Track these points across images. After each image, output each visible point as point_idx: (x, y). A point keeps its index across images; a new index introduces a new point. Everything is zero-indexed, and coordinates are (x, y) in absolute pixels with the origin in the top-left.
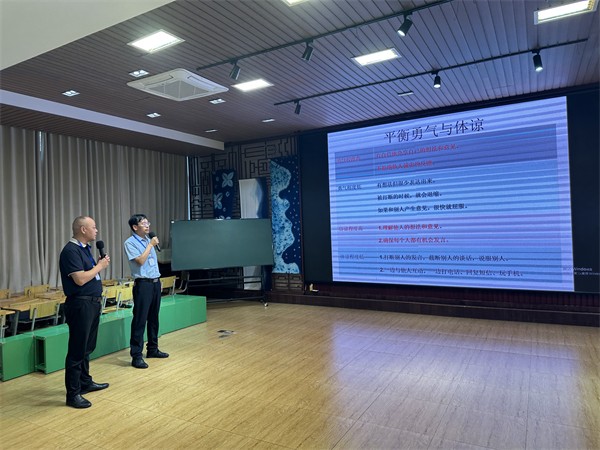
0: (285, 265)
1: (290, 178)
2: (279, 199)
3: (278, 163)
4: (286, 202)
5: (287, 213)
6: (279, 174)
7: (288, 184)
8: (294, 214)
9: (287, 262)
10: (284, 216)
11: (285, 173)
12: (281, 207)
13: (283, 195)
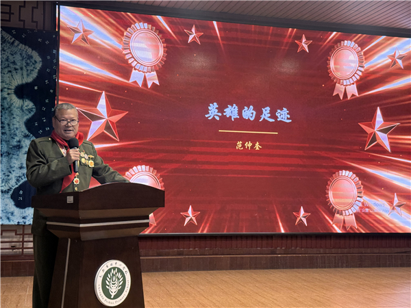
0: (17, 211)
1: (39, 66)
2: (14, 97)
3: (17, 37)
4: (29, 104)
5: (29, 124)
6: (18, 58)
7: (35, 75)
8: (42, 126)
9: (20, 205)
10: (24, 129)
11: (30, 57)
12: (16, 112)
13: (21, 92)
